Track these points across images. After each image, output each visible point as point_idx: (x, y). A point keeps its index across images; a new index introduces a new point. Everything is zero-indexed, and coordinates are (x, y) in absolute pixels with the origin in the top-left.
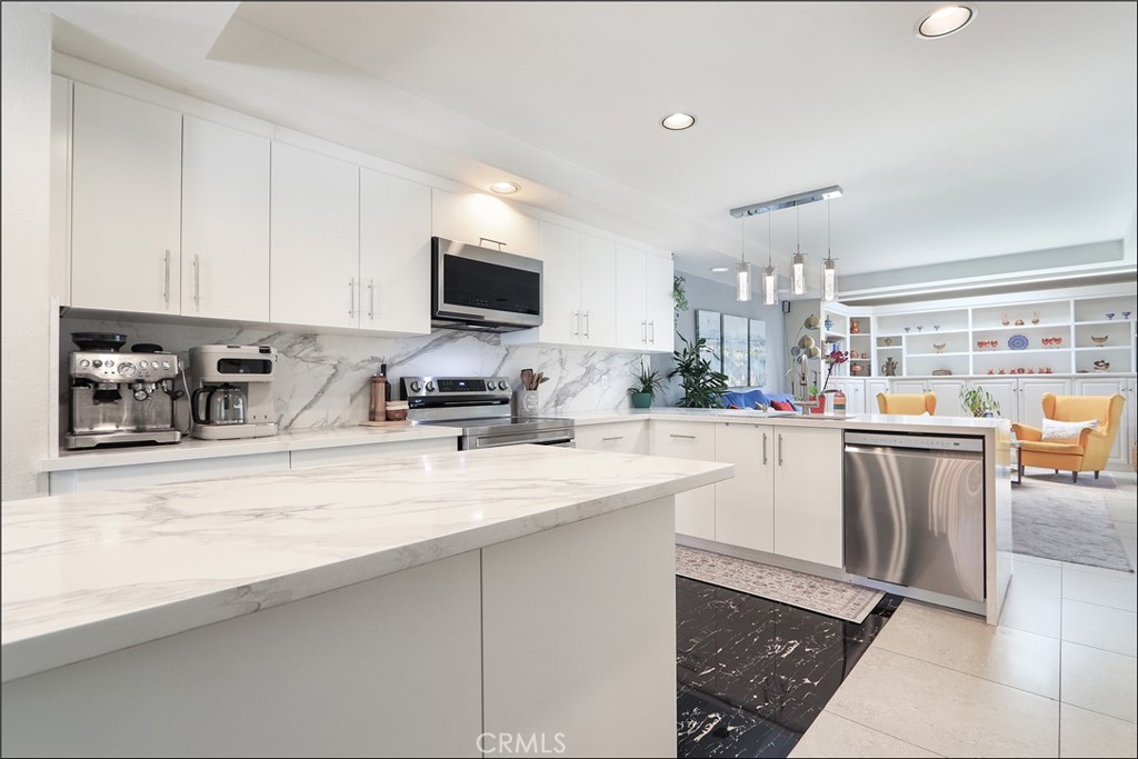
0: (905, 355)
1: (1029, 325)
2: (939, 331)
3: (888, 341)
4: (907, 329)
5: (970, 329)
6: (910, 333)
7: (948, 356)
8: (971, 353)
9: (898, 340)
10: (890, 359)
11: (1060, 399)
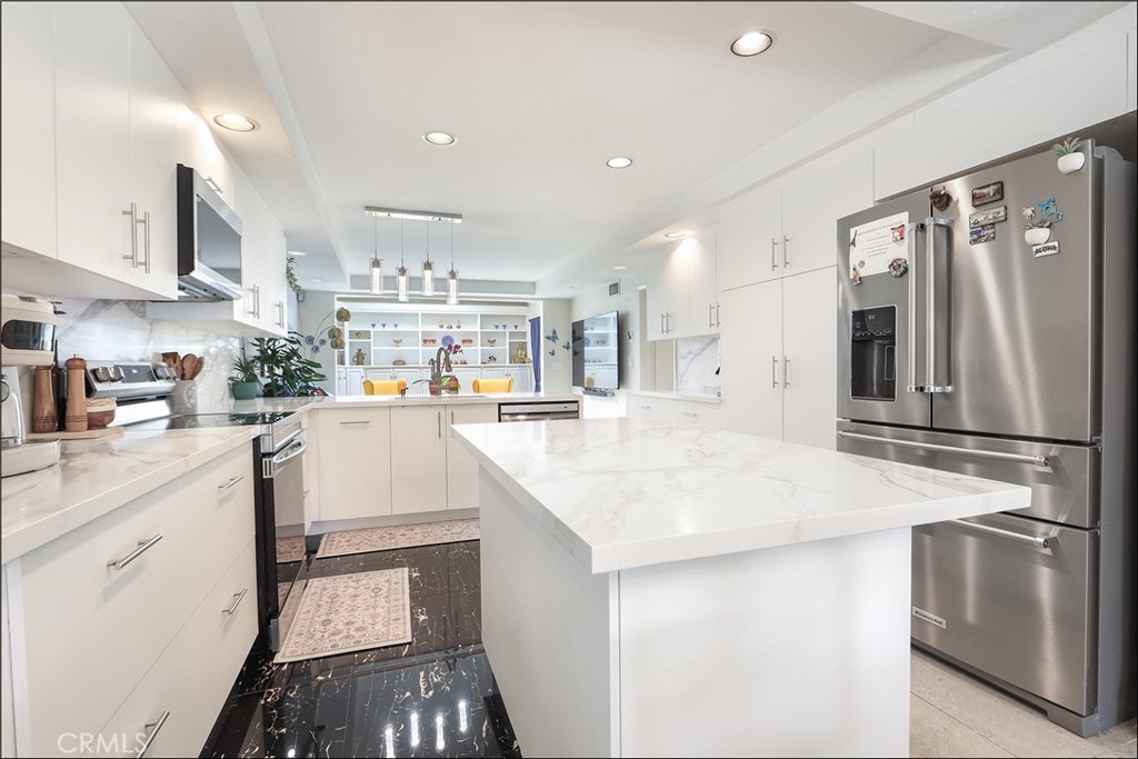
0: (373, 348)
1: (455, 329)
2: (399, 329)
3: (358, 334)
4: (373, 325)
5: (421, 328)
6: (376, 329)
7: (404, 350)
8: (421, 348)
9: (367, 335)
10: (360, 350)
11: (481, 381)
